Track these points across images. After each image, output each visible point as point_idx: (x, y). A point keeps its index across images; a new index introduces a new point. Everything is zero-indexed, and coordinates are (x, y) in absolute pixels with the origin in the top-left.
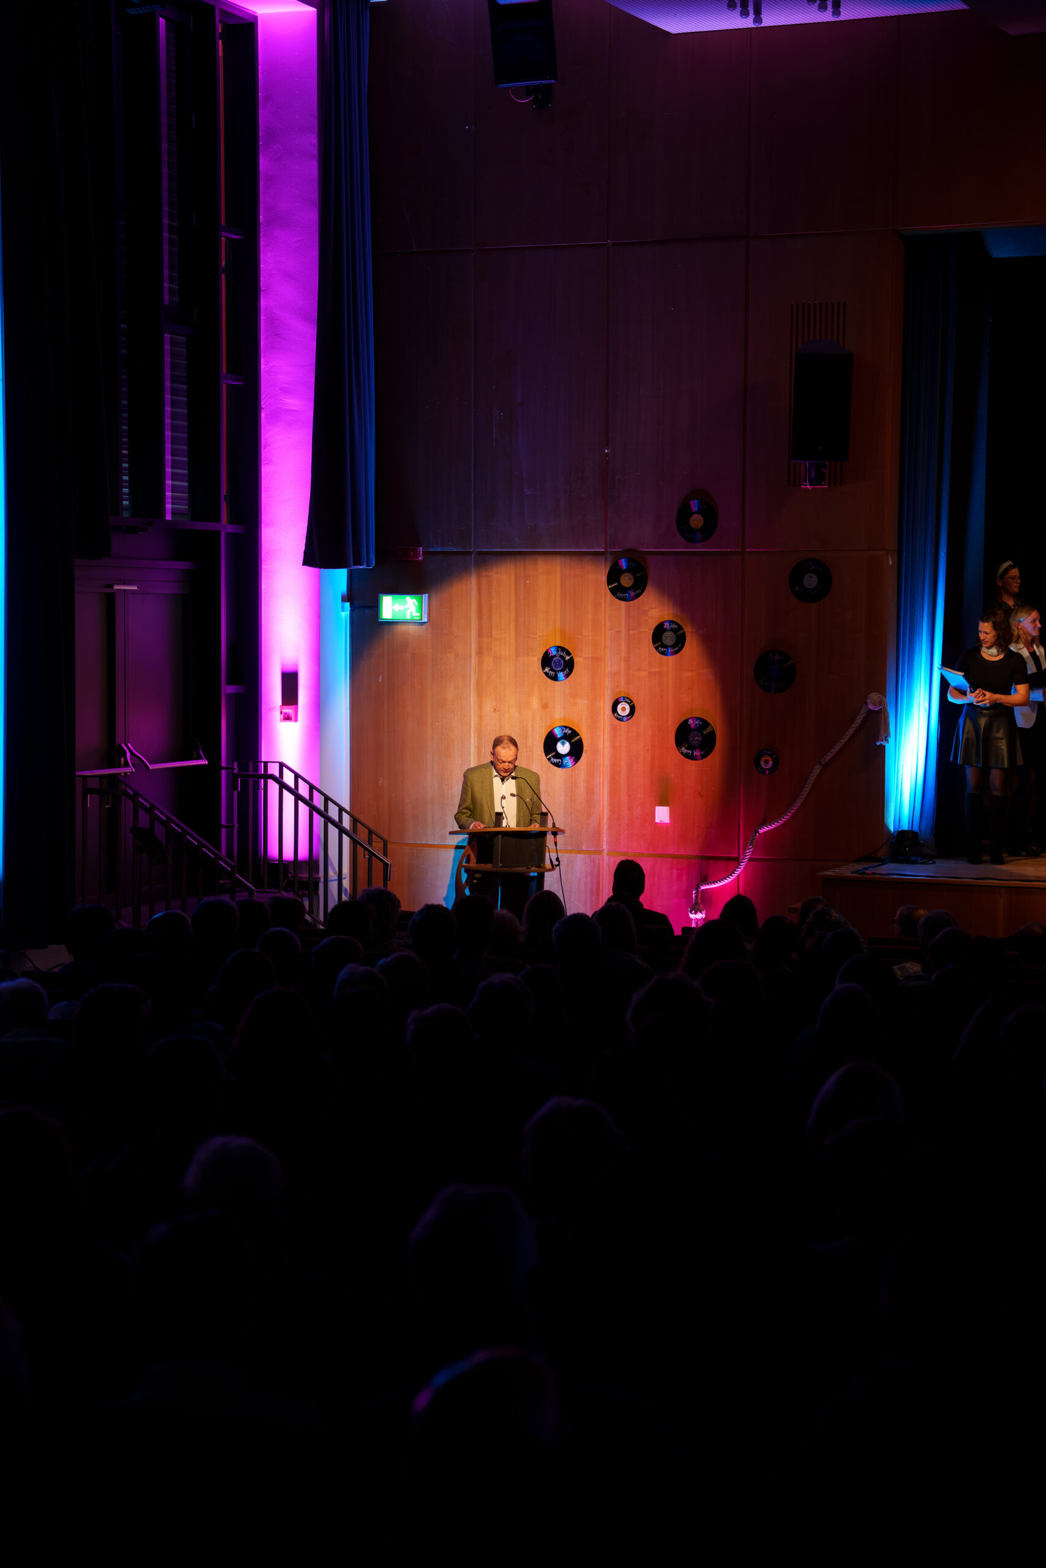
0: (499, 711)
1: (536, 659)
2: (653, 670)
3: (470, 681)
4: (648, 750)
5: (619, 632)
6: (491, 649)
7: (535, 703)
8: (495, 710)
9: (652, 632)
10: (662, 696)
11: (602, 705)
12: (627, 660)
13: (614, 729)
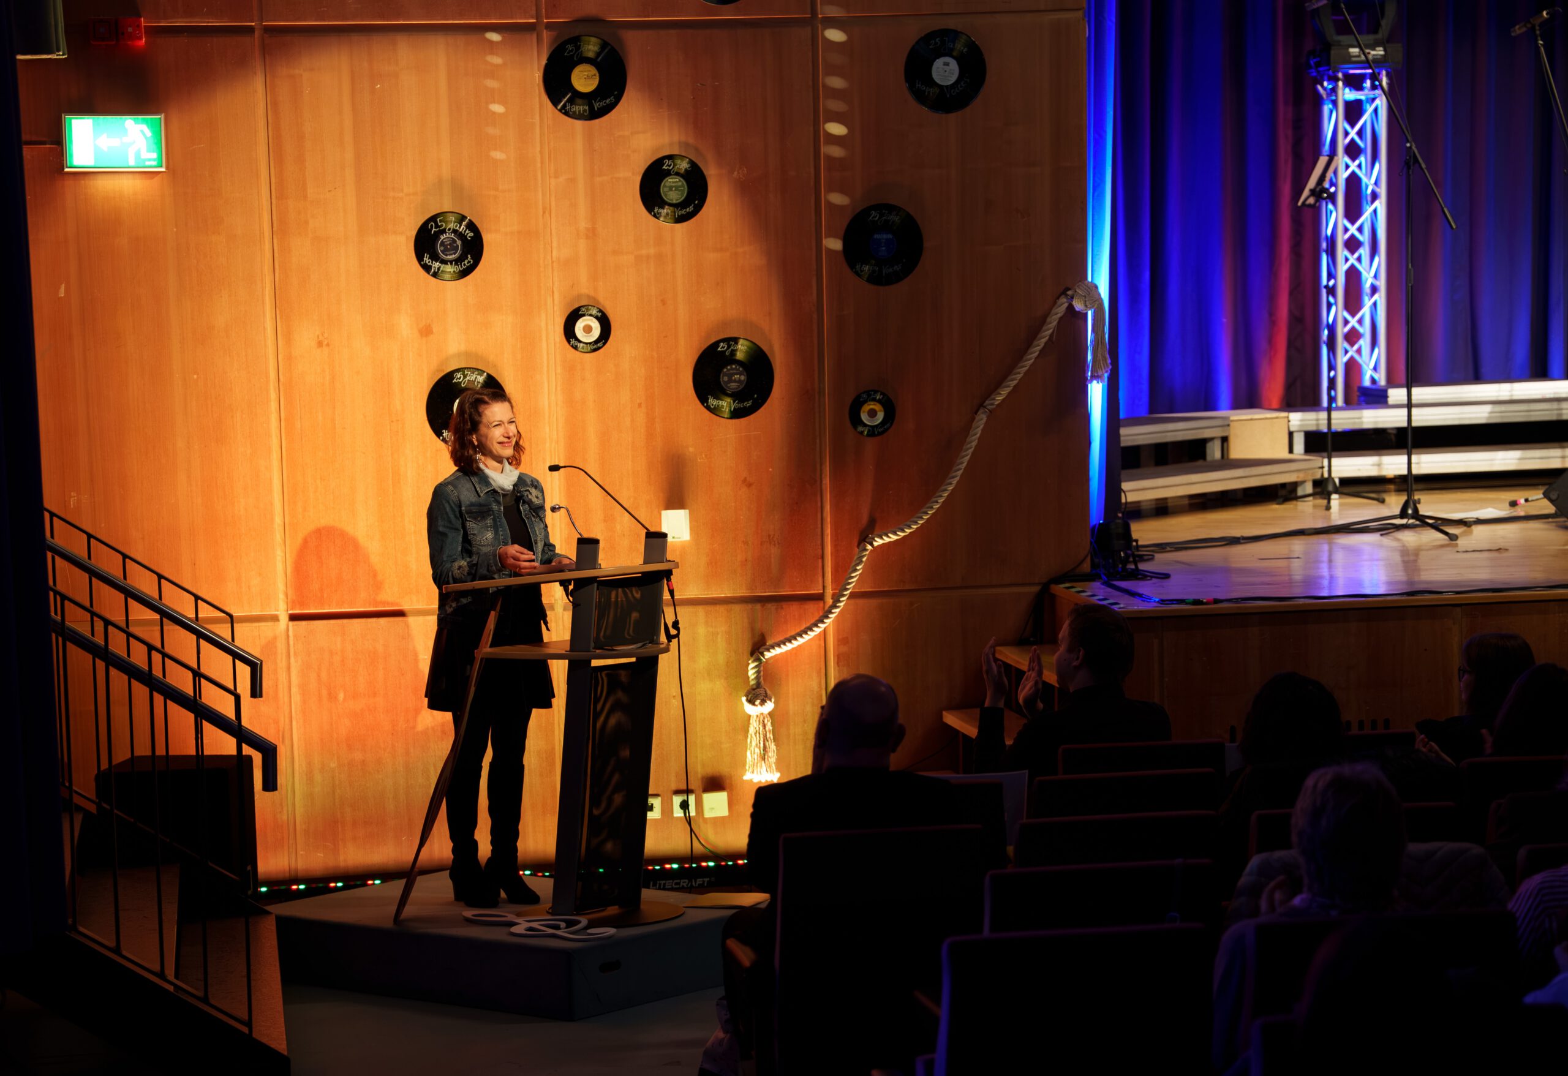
0: (328, 345)
1: (402, 239)
2: (644, 252)
3: (263, 288)
4: (640, 405)
5: (573, 181)
6: (306, 222)
7: (405, 326)
8: (320, 344)
9: (638, 179)
10: (664, 302)
11: (543, 324)
12: (592, 234)
13: (570, 369)
